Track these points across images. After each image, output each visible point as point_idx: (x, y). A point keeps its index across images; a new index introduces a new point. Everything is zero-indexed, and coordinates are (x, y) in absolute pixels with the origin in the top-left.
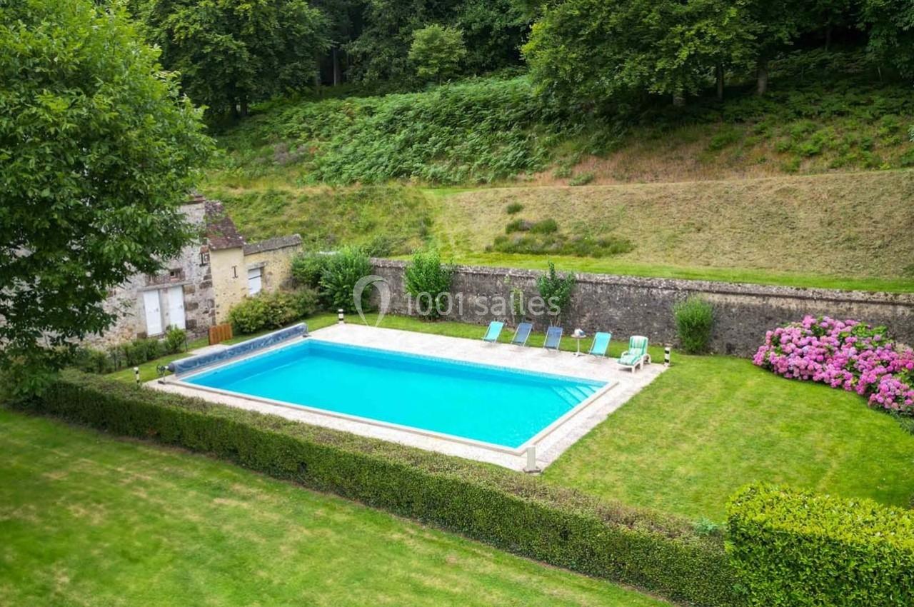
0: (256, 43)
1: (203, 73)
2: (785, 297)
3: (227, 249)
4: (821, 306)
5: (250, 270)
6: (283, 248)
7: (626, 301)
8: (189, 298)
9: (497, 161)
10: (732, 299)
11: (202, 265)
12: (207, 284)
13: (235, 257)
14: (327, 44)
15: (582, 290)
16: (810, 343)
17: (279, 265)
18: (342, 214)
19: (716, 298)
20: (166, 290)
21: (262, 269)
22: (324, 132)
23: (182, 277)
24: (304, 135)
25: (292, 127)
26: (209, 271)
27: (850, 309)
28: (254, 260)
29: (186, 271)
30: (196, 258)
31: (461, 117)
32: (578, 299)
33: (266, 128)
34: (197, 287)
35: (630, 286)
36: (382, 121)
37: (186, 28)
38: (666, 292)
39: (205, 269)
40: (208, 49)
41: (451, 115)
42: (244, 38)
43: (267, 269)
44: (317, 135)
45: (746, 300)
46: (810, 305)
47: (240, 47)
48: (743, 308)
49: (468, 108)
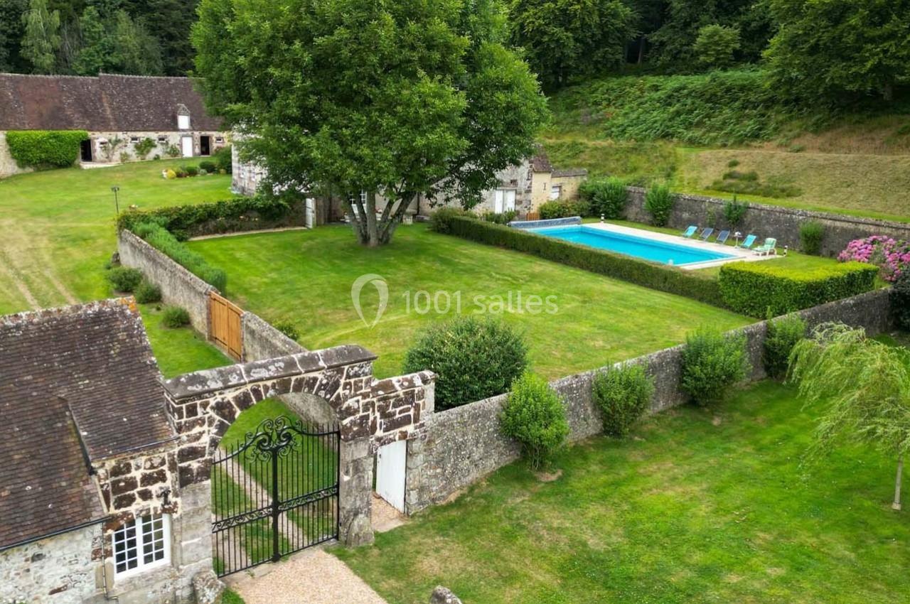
0: (580, 34)
1: (539, 56)
2: (868, 224)
3: (543, 172)
4: (888, 231)
5: (554, 187)
6: (575, 176)
7: (777, 221)
8: (518, 197)
9: (739, 131)
10: (838, 224)
11: (528, 179)
12: (528, 191)
13: (546, 178)
14: (633, 34)
15: (752, 213)
16: (866, 248)
17: (570, 186)
18: (617, 160)
19: (829, 223)
20: (507, 191)
21: (560, 187)
22: (620, 102)
23: (516, 185)
24: (604, 103)
25: (597, 97)
26: (531, 183)
27: (904, 234)
28: (557, 181)
29: (519, 182)
30: (525, 175)
31: (722, 97)
32: (748, 219)
33: (578, 96)
34: (523, 192)
35: (780, 212)
36: (663, 96)
37: (533, 22)
38: (801, 218)
39: (529, 182)
40: (546, 39)
41: (715, 95)
42: (573, 30)
43: (563, 188)
44: (614, 104)
45: (845, 225)
46: (882, 230)
47: (568, 38)
48: (843, 229)
49: (728, 90)
